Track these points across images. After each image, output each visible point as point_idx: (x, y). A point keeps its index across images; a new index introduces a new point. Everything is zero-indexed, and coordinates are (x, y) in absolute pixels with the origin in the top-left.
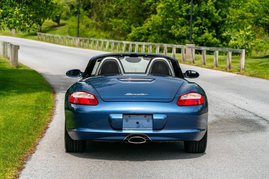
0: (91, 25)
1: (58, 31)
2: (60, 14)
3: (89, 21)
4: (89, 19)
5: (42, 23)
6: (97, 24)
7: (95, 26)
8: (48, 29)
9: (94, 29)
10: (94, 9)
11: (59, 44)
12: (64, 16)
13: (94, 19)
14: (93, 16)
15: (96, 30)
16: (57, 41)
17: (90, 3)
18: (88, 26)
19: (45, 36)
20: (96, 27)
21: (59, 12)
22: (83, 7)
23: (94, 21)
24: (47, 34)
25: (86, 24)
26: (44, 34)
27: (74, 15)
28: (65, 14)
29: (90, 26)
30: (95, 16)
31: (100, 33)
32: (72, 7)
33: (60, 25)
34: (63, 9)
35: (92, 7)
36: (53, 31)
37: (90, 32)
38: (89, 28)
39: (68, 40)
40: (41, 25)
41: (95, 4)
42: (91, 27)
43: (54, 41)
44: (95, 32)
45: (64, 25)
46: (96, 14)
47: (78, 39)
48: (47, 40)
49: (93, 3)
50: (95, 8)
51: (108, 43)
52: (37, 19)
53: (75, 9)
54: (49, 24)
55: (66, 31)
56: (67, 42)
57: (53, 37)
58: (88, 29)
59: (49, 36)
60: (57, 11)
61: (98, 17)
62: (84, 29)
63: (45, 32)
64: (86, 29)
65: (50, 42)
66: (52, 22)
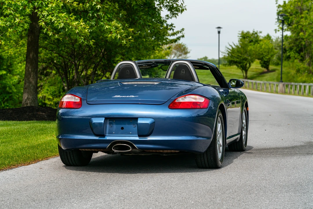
0: (302, 69)
1: (266, 77)
2: (269, 58)
3: (300, 65)
4: (301, 64)
5: (248, 68)
6: (309, 68)
7: (306, 71)
8: (255, 76)
9: (306, 74)
10: (306, 52)
11: (261, 91)
12: (275, 61)
13: (306, 63)
14: (305, 59)
15: (307, 76)
16: (259, 87)
17: (302, 45)
18: (298, 71)
19: (248, 82)
20: (308, 72)
21: (268, 56)
22: (296, 50)
23: (306, 66)
24: (254, 81)
25: (297, 68)
26: (250, 81)
27: (287, 60)
28: (276, 59)
29: (300, 71)
30: (307, 59)
31: (311, 79)
32: (284, 51)
33: (269, 71)
34: (272, 53)
35: (303, 49)
36: (260, 78)
37: (300, 78)
38: (300, 74)
39: (270, 86)
40: (246, 71)
41: (307, 46)
42: (303, 73)
43: (257, 88)
44: (306, 78)
45: (274, 71)
46: (308, 57)
47: (281, 85)
48: (250, 87)
49: (305, 45)
50: (307, 50)
51: (308, 87)
52: (241, 64)
53: (287, 53)
54: (257, 70)
55: (275, 77)
56: (269, 88)
57: (256, 83)
58: (298, 74)
59: (252, 83)
60: (266, 56)
61: (310, 60)
62: (294, 74)
63: (252, 78)
64: (296, 74)
65: (253, 89)
66: (261, 68)
